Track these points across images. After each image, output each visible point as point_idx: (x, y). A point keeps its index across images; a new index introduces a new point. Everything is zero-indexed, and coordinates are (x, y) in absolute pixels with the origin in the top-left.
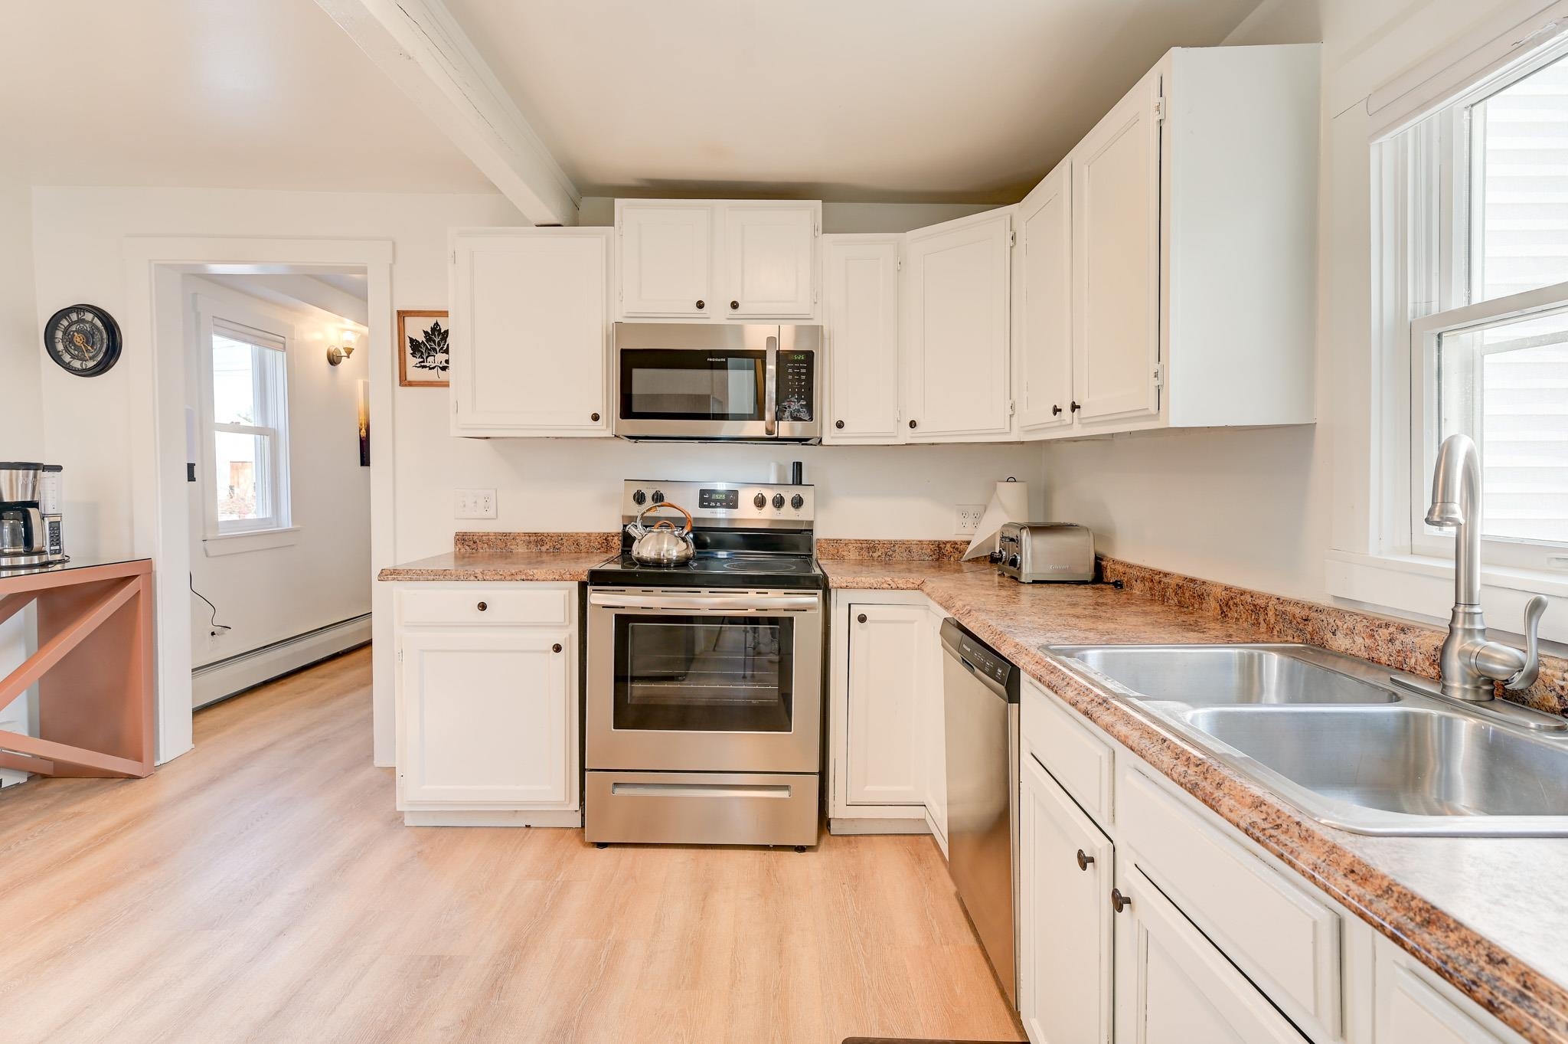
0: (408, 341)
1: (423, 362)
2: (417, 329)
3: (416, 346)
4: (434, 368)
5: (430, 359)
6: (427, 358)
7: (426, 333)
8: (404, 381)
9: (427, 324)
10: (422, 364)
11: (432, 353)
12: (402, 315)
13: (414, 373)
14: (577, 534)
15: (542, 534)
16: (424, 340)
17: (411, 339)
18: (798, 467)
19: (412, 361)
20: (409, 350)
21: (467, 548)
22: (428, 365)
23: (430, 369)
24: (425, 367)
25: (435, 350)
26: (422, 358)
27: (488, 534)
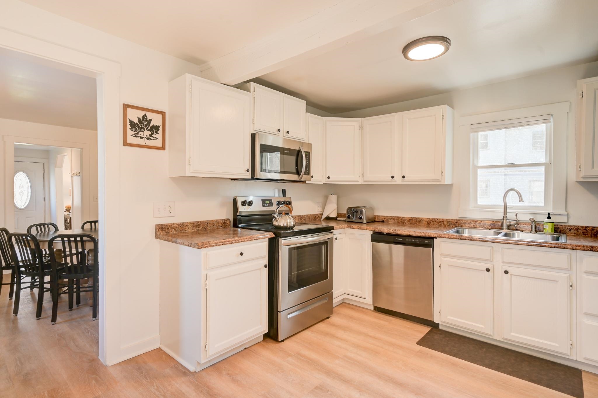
0: (128, 121)
1: (137, 134)
2: (134, 116)
3: (133, 125)
4: (143, 138)
5: (141, 133)
6: (139, 132)
7: (139, 118)
8: (126, 144)
9: (141, 114)
10: (136, 135)
11: (142, 130)
12: (126, 106)
13: (131, 140)
14: (212, 220)
15: (198, 222)
16: (138, 122)
17: (130, 121)
18: (284, 191)
19: (130, 133)
20: (129, 127)
21: (164, 232)
22: (139, 136)
23: (141, 138)
24: (138, 137)
25: (144, 128)
26: (137, 132)
27: (173, 224)
